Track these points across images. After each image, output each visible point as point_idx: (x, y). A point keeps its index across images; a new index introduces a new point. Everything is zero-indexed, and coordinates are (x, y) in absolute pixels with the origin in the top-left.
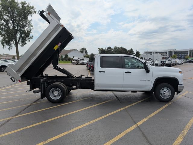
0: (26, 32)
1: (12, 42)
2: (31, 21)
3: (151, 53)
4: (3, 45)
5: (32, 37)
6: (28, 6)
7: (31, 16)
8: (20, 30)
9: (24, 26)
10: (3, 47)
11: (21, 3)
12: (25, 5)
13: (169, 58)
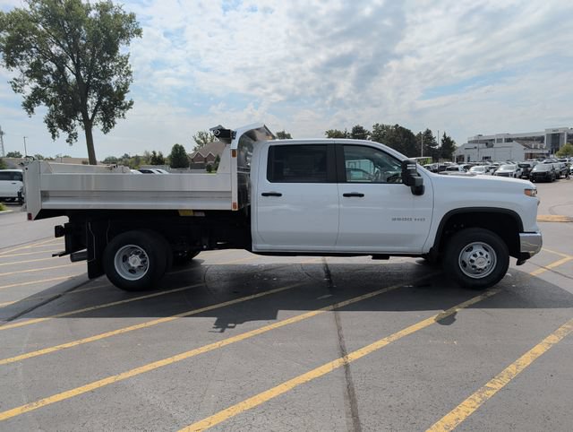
0: (112, 90)
1: (75, 122)
2: (126, 59)
3: (489, 143)
4: (53, 132)
5: (131, 103)
6: (116, 16)
7: (128, 43)
8: (97, 87)
9: (107, 74)
10: (54, 136)
11: (97, 6)
12: (111, 13)
13: (548, 155)
